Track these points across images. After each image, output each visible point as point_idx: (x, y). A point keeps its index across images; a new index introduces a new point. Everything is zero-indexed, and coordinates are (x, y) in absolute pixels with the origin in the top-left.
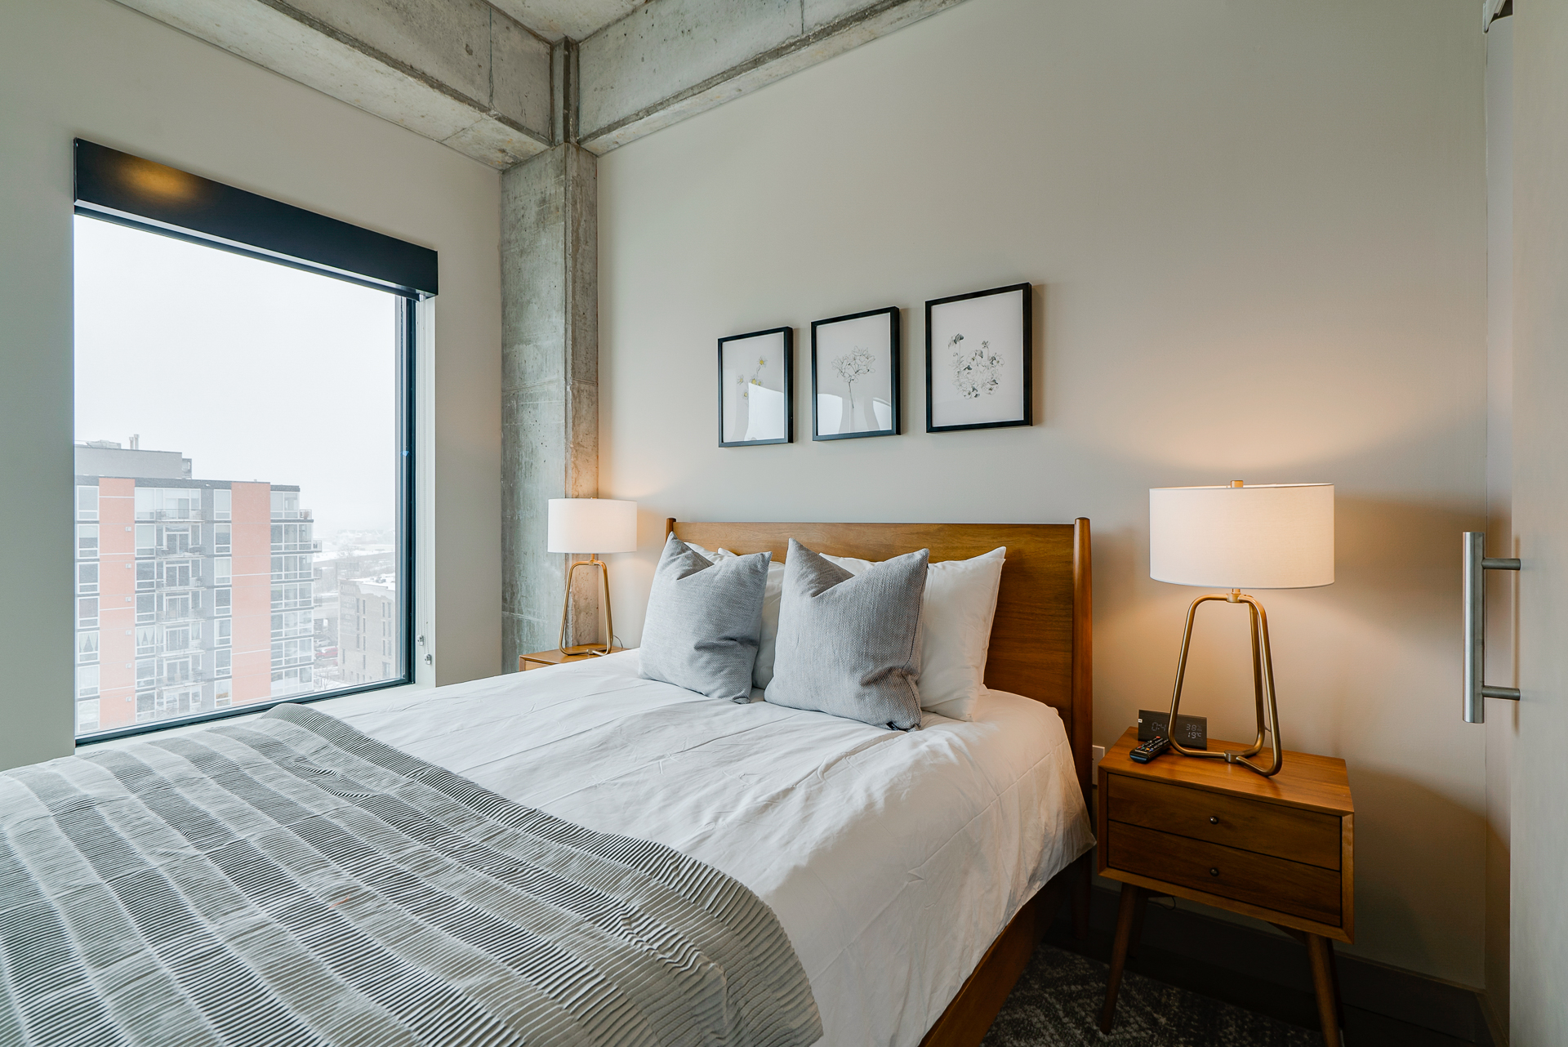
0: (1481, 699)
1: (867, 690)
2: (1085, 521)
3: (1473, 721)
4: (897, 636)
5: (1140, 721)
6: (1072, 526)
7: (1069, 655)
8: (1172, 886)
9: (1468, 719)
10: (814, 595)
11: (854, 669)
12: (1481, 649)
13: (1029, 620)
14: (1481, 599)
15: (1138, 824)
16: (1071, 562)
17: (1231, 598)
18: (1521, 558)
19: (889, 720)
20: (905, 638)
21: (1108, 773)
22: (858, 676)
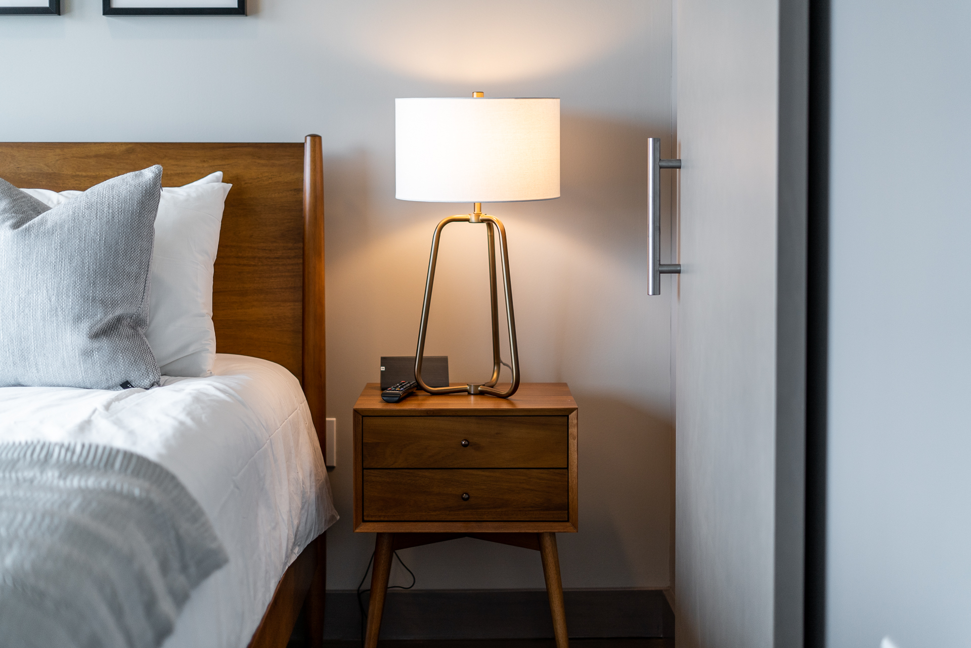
0: (658, 275)
1: (96, 344)
2: (316, 139)
3: (654, 294)
4: (129, 275)
5: (383, 368)
6: (301, 146)
7: (299, 306)
8: (427, 523)
9: (651, 293)
10: (16, 226)
11: (78, 319)
12: (658, 233)
13: (250, 265)
14: (658, 193)
15: (393, 466)
16: (300, 190)
17: (473, 219)
18: (681, 159)
19: (124, 380)
20: (137, 277)
21: (363, 416)
22: (85, 326)
